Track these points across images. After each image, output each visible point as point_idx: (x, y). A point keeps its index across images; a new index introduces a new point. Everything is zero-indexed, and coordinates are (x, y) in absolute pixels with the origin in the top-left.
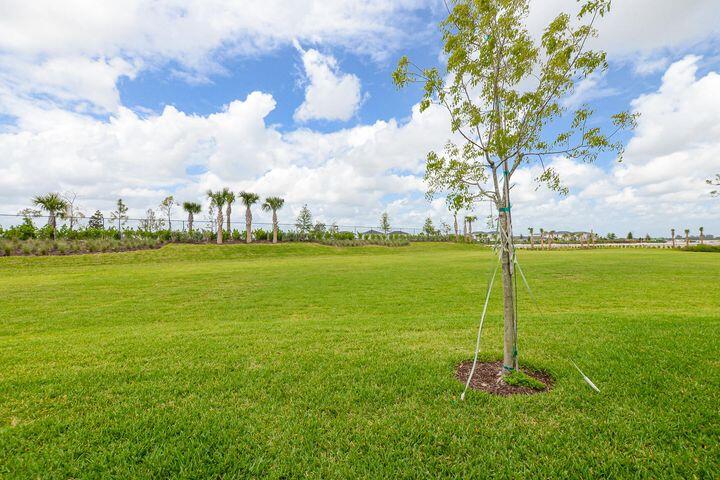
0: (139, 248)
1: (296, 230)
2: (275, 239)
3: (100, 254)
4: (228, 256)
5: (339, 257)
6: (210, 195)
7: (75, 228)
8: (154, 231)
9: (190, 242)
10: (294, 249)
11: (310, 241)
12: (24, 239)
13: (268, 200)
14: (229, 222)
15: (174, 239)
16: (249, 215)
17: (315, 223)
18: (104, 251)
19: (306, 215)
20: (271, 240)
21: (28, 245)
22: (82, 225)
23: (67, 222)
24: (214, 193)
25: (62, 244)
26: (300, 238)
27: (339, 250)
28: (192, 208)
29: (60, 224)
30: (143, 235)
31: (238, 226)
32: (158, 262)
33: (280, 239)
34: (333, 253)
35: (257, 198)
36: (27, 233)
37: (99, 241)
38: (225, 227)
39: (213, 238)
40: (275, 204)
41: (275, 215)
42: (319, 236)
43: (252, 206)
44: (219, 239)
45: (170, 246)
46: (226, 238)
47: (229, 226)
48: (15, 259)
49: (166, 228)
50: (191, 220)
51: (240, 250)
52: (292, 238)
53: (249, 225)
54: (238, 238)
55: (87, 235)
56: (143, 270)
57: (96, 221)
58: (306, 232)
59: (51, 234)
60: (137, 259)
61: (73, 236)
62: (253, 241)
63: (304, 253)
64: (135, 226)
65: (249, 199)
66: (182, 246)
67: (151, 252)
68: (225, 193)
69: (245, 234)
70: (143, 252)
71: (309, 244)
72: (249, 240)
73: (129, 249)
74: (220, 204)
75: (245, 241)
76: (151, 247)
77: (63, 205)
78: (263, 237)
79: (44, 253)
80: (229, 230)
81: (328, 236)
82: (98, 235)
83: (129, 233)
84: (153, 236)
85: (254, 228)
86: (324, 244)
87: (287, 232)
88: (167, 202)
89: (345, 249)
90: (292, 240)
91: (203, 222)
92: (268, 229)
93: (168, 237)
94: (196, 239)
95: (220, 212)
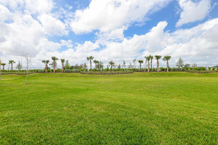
0: (128, 73)
1: (176, 67)
2: (168, 70)
3: (120, 75)
4: (151, 76)
5: (198, 77)
6: (146, 57)
7: (115, 68)
8: (131, 69)
9: (140, 71)
10: (176, 74)
11: (183, 71)
12: (107, 71)
13: (165, 57)
14: (151, 65)
15: (136, 71)
16: (158, 63)
17: (185, 64)
18: (121, 74)
19: (181, 61)
20: (166, 71)
21: (108, 72)
22: (117, 68)
23: (114, 67)
24: (147, 57)
25: (113, 72)
26: (178, 70)
27: (197, 74)
28: (141, 62)
29: (113, 67)
30: (129, 70)
31: (154, 66)
32: (132, 77)
33: (169, 70)
34: (195, 76)
35: (161, 57)
36: (108, 70)
37: (120, 71)
38: (150, 67)
39: (147, 70)
40: (167, 58)
42: (187, 69)
43: (159, 60)
44: (148, 71)
45: (135, 73)
46: (151, 70)
48: (106, 75)
49: (134, 68)
50: (140, 65)
51: (155, 74)
52: (174, 70)
53: (158, 66)
54: (154, 70)
55: (117, 70)
56: (129, 79)
57: (119, 66)
58: (180, 68)
59: (111, 70)
60: (127, 76)
61: (115, 70)
62: (159, 71)
63: (180, 75)
64: (127, 67)
65: (158, 57)
66: (138, 73)
67: (131, 74)
68: (150, 56)
69: (157, 69)
70: (129, 74)
71: (182, 72)
72: (158, 71)
73: (126, 73)
74: (149, 60)
75: (157, 71)
76: (131, 73)
77: (113, 63)
78: (163, 70)
79: (110, 74)
80: (152, 68)
81: (191, 69)
82: (119, 70)
83: (126, 69)
84: (131, 70)
85: (160, 67)
86: (189, 72)
87: (172, 68)
88: (134, 61)
89: (201, 74)
90: (174, 71)
91: (144, 66)
92: (165, 67)
93: (135, 70)
94: (142, 71)
95: (149, 62)
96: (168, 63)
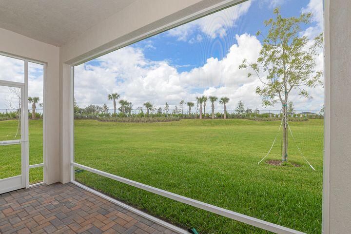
0: (173, 120)
1: (236, 113)
2: (225, 117)
3: (161, 122)
4: (204, 124)
5: (258, 126)
6: (197, 98)
7: (154, 113)
8: (177, 114)
9: (190, 118)
10: (234, 122)
11: (243, 118)
12: (142, 117)
13: (222, 99)
14: (205, 110)
15: (184, 117)
16: (213, 106)
17: (246, 109)
18: (162, 121)
19: (241, 105)
20: (223, 118)
21: (143, 119)
22: (156, 112)
23: (152, 111)
24: (199, 98)
25: (151, 118)
26: (238, 117)
27: (259, 123)
28: (190, 104)
29: (150, 112)
30: (174, 115)
31: (209, 111)
32: (179, 126)
33: (227, 117)
34: (255, 124)
35: (217, 99)
36: (142, 115)
37: (161, 118)
38: (203, 112)
39: (198, 117)
40: (225, 100)
41: (225, 106)
42: (248, 116)
43: (215, 102)
44: (201, 117)
45: (184, 120)
46: (203, 117)
47: (205, 111)
48: (140, 124)
49: (181, 113)
50: (190, 109)
51: (210, 122)
52: (233, 117)
53: (213, 111)
54: (208, 117)
55: (157, 116)
56: (174, 128)
57: (160, 110)
58: (241, 113)
59: (148, 115)
60: (172, 125)
61: (153, 116)
62: (215, 118)
63: (239, 124)
64: (171, 112)
65: (213, 99)
66: (186, 120)
67: (176, 122)
68: (203, 97)
69: (211, 115)
70: (174, 122)
71: (242, 120)
72: (213, 118)
73: (169, 121)
74: (201, 102)
75: (211, 118)
76: (176, 120)
77: (151, 106)
78: (219, 116)
79: (146, 122)
80: (205, 113)
81: (253, 115)
82: (160, 116)
83: (169, 115)
84: (177, 116)
85: (215, 112)
86: (250, 119)
87: (231, 114)
88: (182, 102)
89: (262, 122)
90: (233, 118)
91: (194, 110)
92: (222, 112)
93: (182, 116)
94: (192, 117)
95: (201, 106)
96: (225, 107)
